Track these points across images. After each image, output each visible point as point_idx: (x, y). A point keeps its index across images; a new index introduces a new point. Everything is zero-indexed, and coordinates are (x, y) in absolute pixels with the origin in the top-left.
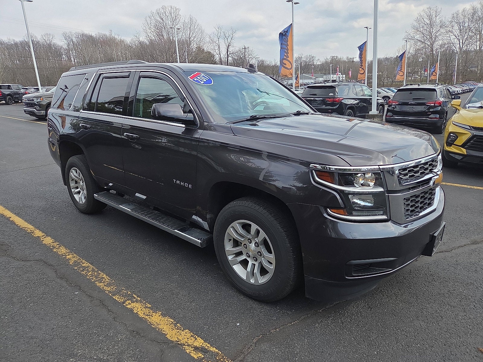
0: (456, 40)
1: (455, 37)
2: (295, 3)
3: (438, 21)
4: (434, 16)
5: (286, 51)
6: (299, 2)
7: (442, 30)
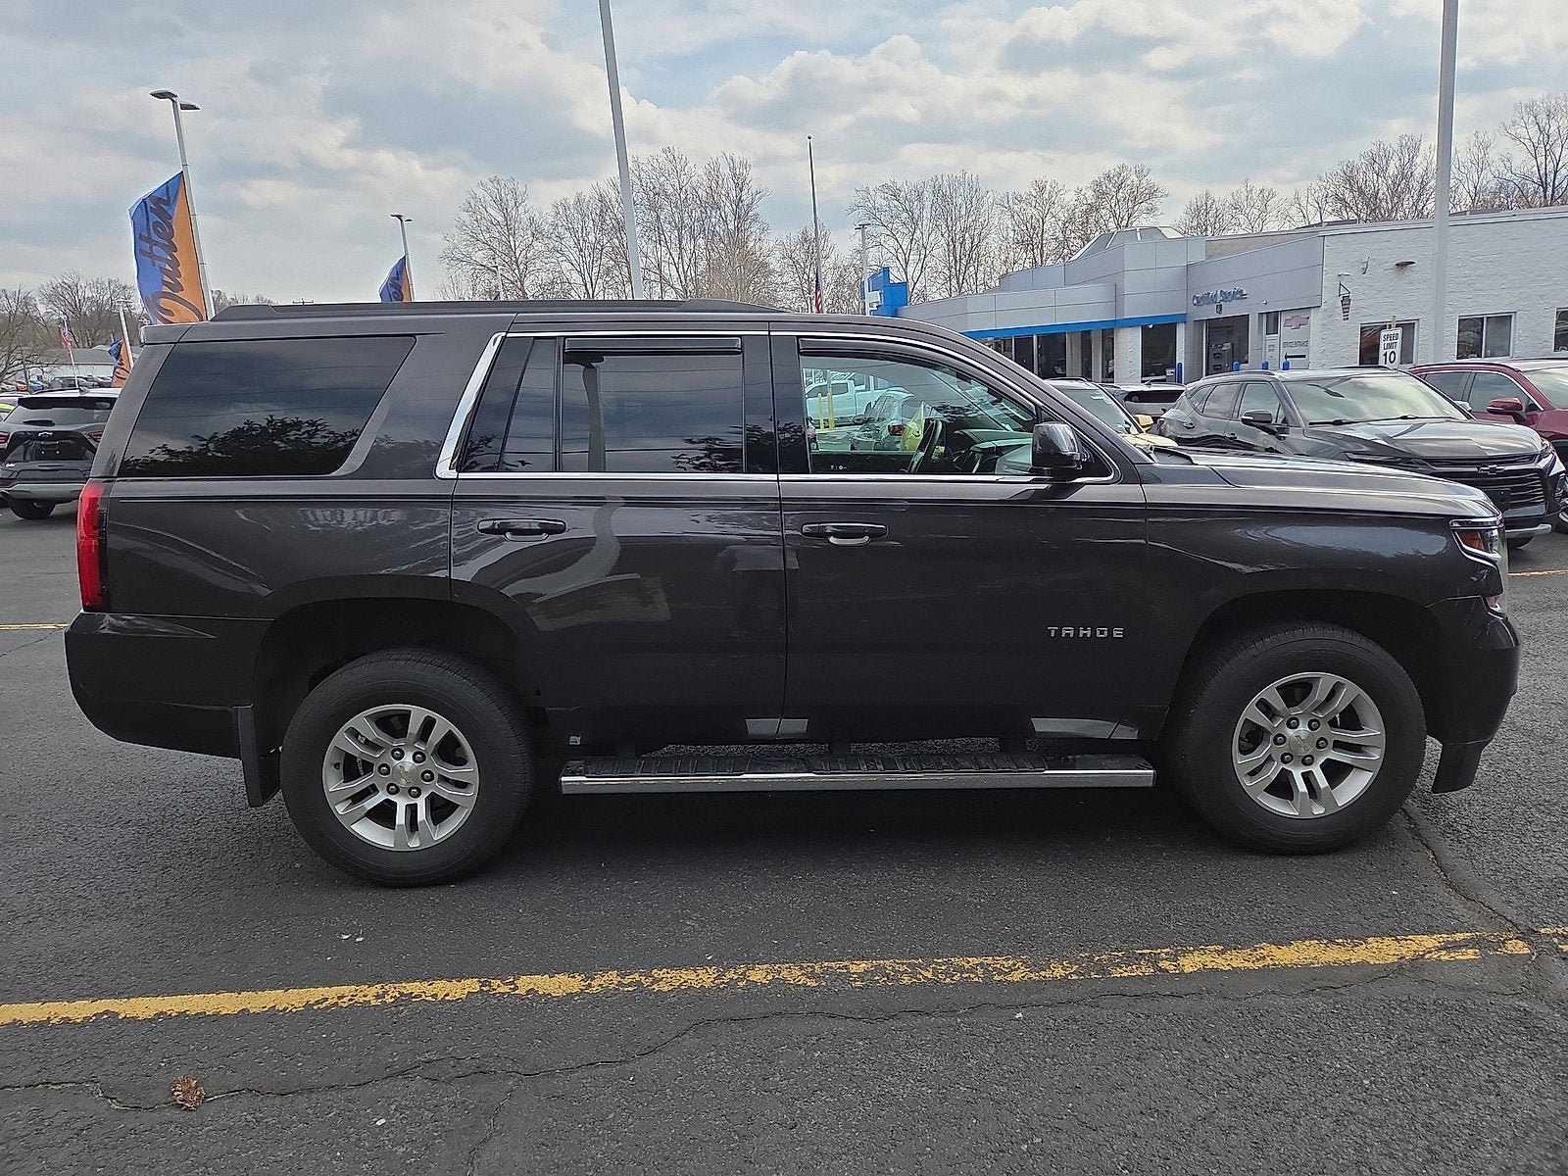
0: (575, 275)
1: (571, 267)
2: (185, 107)
3: (525, 217)
4: (511, 204)
5: (168, 267)
6: (197, 106)
7: (538, 246)
